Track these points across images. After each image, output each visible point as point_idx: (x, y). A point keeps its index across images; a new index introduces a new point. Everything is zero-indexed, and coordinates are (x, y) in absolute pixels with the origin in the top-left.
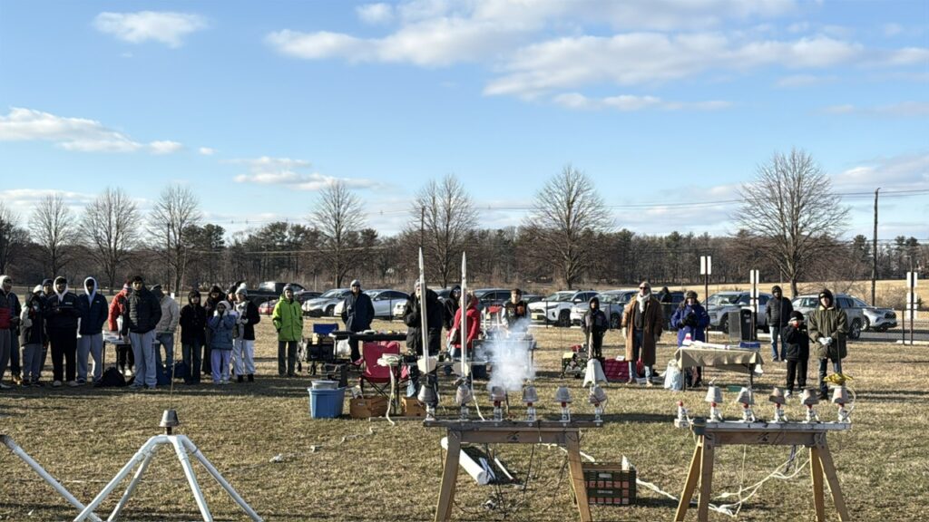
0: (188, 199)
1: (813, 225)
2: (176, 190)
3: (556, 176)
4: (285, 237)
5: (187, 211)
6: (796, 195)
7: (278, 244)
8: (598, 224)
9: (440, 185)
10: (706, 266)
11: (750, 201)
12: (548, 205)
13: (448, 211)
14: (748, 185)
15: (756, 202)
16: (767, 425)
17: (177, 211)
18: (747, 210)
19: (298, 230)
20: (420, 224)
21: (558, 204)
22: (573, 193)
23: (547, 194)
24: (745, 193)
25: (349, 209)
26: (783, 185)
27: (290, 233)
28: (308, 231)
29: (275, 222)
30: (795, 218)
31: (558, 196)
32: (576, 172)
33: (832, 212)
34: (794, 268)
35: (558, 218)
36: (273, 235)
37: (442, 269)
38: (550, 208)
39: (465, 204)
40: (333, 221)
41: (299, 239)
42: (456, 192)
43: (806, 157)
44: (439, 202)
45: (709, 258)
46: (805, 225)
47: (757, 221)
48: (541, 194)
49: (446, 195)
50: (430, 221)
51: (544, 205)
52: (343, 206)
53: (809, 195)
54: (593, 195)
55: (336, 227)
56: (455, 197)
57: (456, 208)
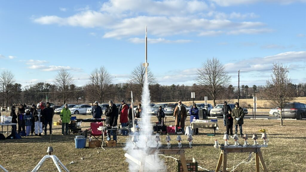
0: (11, 75)
1: (220, 82)
2: (6, 72)
3: (138, 67)
4: (43, 87)
5: (10, 79)
6: (214, 72)
7: (41, 90)
8: (152, 82)
9: (99, 70)
10: (193, 95)
11: (200, 74)
12: (135, 76)
13: (102, 78)
14: (199, 69)
15: (202, 74)
16: (242, 146)
17: (7, 79)
18: (199, 77)
19: (48, 85)
20: (92, 83)
21: (139, 76)
22: (144, 72)
23: (135, 72)
24: (198, 72)
25: (68, 78)
26: (210, 69)
27: (45, 86)
28: (51, 85)
29: (40, 82)
30: (214, 80)
31: (138, 73)
33: (226, 78)
34: (214, 96)
35: (139, 80)
36: (39, 86)
37: (100, 97)
38: (136, 77)
39: (107, 76)
40: (62, 82)
41: (48, 88)
42: (105, 72)
43: (217, 60)
44: (99, 75)
45: (194, 93)
46: (217, 82)
47: (202, 81)
48: (133, 73)
49: (101, 73)
50: (96, 81)
51: (134, 76)
52: (66, 77)
53: (218, 72)
54: (150, 73)
55: (63, 84)
56: (104, 74)
57: (104, 77)
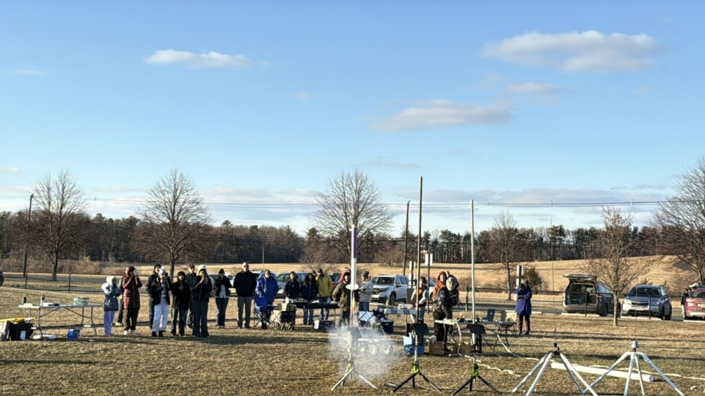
3: (165, 178)
8: (198, 217)
9: (55, 178)
13: (62, 200)
14: (323, 193)
22: (178, 192)
32: (181, 175)
35: (166, 212)
43: (364, 175)
44: (54, 192)
46: (363, 226)
49: (61, 189)
51: (154, 200)
53: (365, 204)
54: (194, 194)
56: (68, 189)
57: (69, 197)
